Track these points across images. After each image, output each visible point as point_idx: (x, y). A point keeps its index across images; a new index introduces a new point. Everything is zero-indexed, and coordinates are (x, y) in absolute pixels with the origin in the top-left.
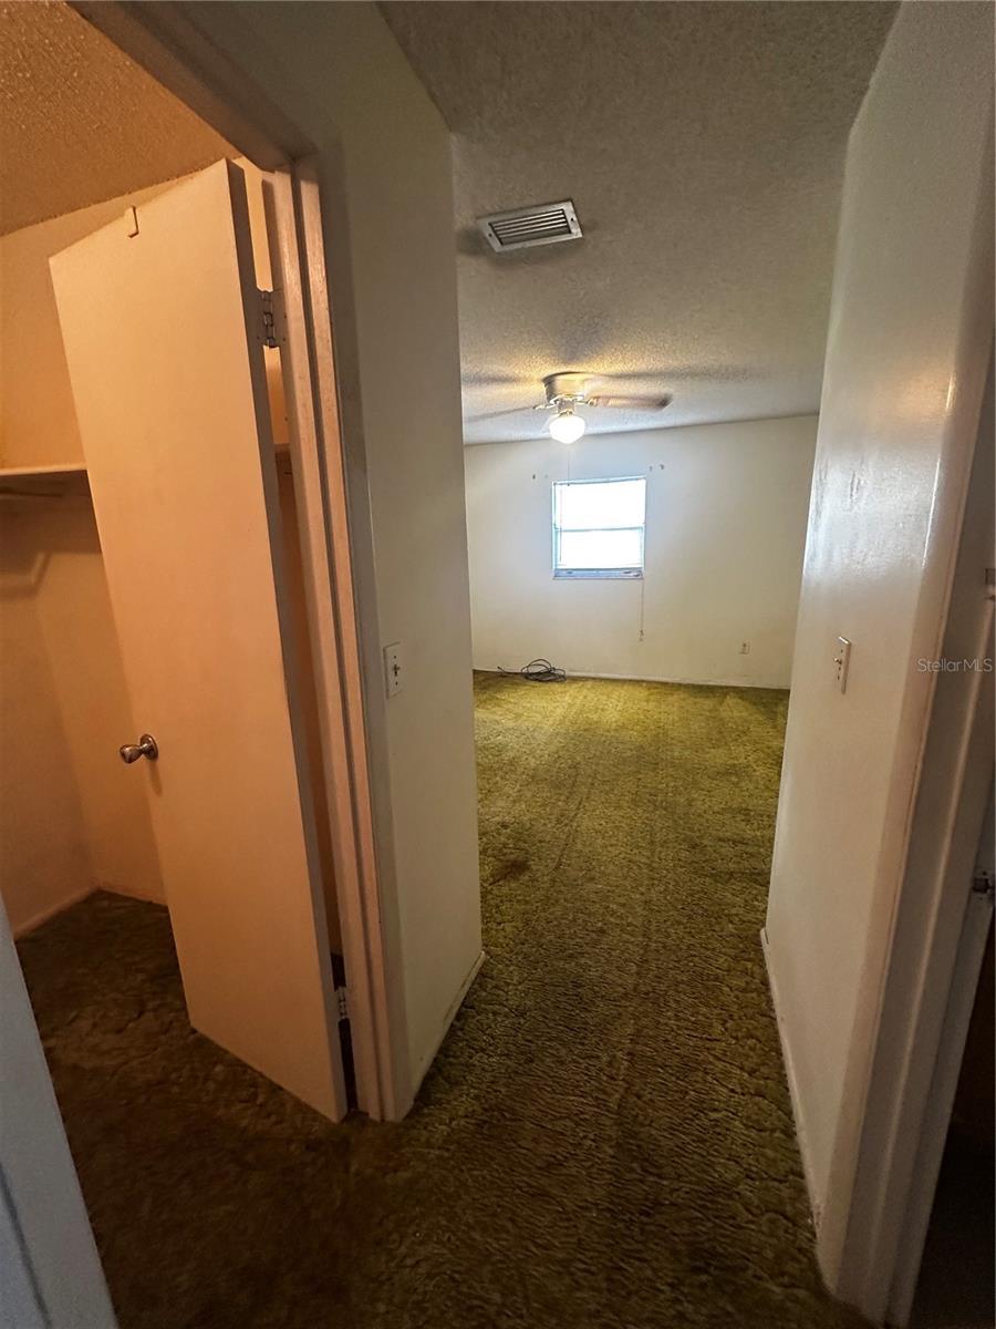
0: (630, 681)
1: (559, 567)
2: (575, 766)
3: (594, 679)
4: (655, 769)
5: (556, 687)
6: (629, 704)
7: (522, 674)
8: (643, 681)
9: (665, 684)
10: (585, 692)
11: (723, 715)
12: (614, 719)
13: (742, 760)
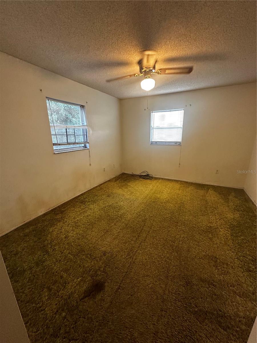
0: (175, 180)
1: (153, 141)
2: (144, 221)
3: (162, 179)
4: (177, 225)
5: (148, 181)
6: (173, 190)
7: (139, 175)
8: (179, 181)
9: (187, 182)
10: (158, 184)
11: (208, 198)
12: (165, 197)
13: (214, 225)
